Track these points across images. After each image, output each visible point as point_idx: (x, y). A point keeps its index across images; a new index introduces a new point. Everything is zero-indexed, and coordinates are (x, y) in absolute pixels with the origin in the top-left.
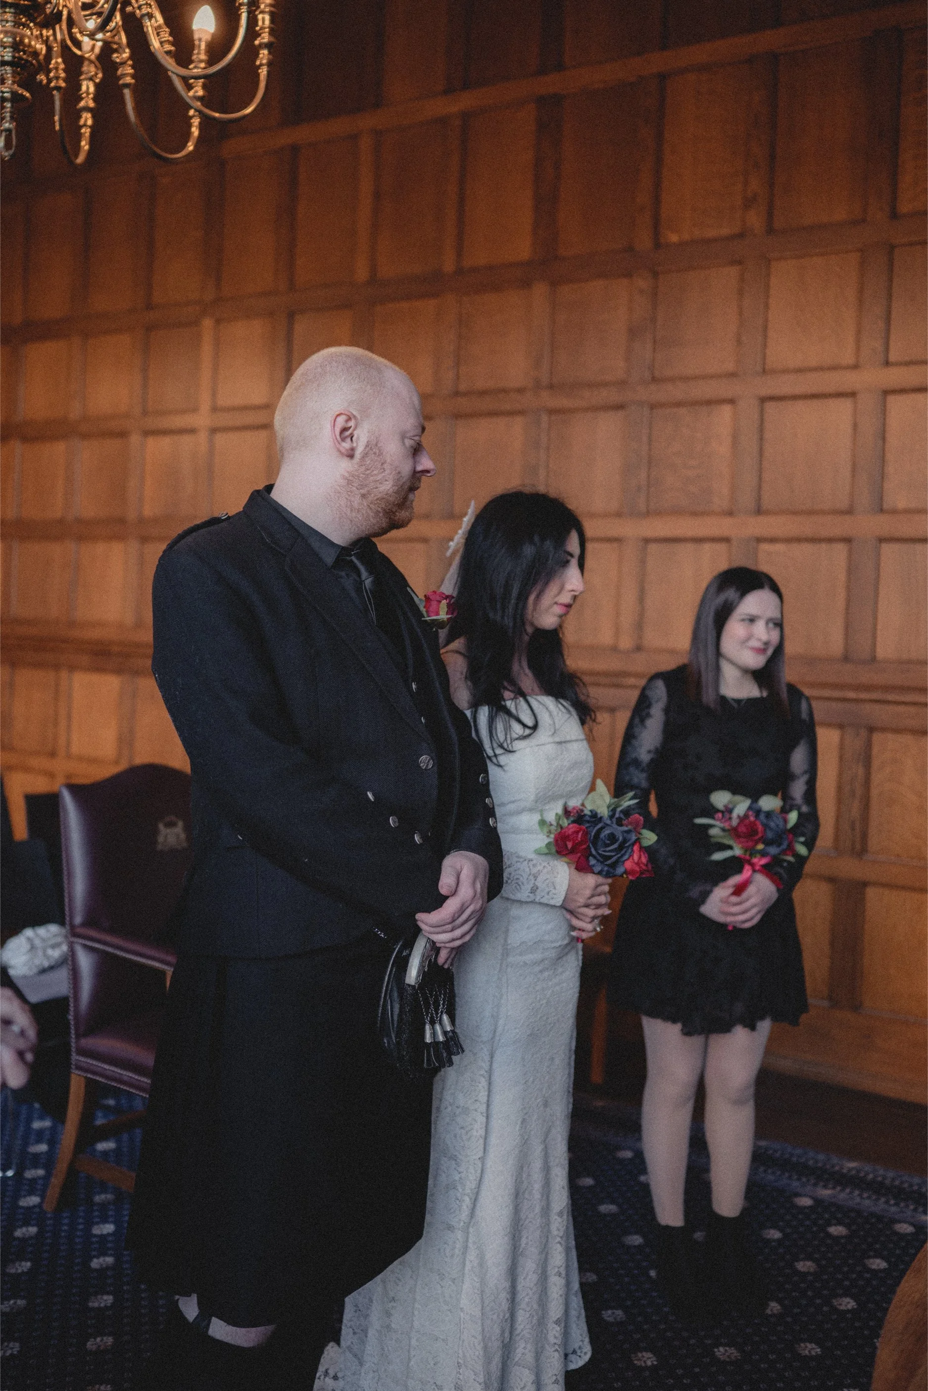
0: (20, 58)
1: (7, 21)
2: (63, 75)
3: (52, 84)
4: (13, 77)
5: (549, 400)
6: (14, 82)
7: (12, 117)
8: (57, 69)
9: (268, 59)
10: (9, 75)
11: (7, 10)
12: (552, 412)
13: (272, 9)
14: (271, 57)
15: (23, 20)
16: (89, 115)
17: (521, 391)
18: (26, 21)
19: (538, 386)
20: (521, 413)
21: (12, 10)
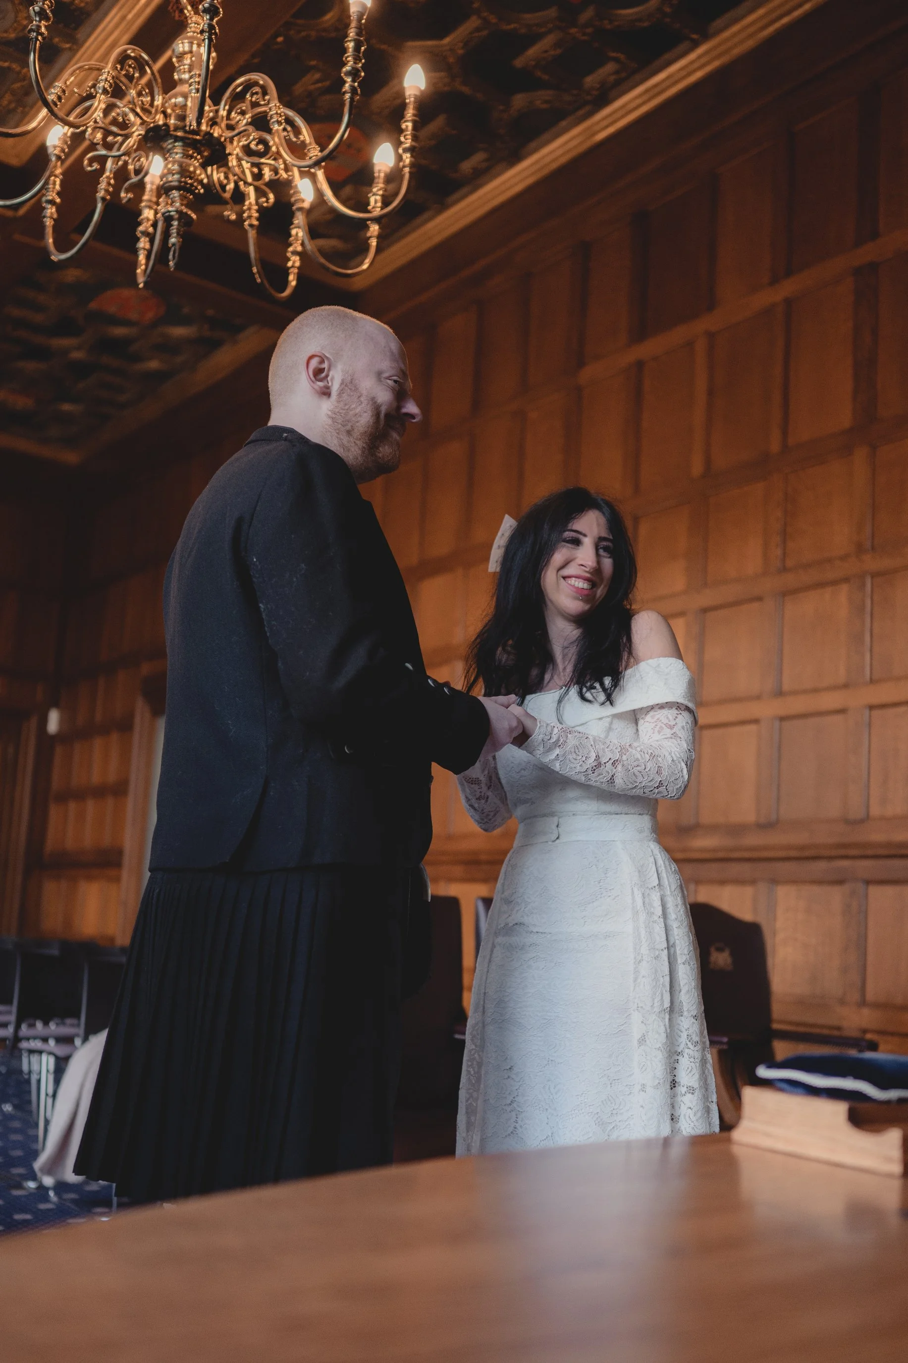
0: (186, 183)
1: (177, 153)
2: (256, 215)
3: (246, 223)
4: (182, 200)
5: (871, 563)
6: (182, 205)
7: (178, 233)
8: (249, 209)
9: (411, 161)
10: (177, 198)
11: (176, 144)
12: (875, 575)
13: (414, 118)
14: (413, 159)
15: (191, 152)
16: (298, 258)
17: (844, 558)
18: (194, 153)
19: (860, 549)
20: (846, 580)
21: (180, 144)
